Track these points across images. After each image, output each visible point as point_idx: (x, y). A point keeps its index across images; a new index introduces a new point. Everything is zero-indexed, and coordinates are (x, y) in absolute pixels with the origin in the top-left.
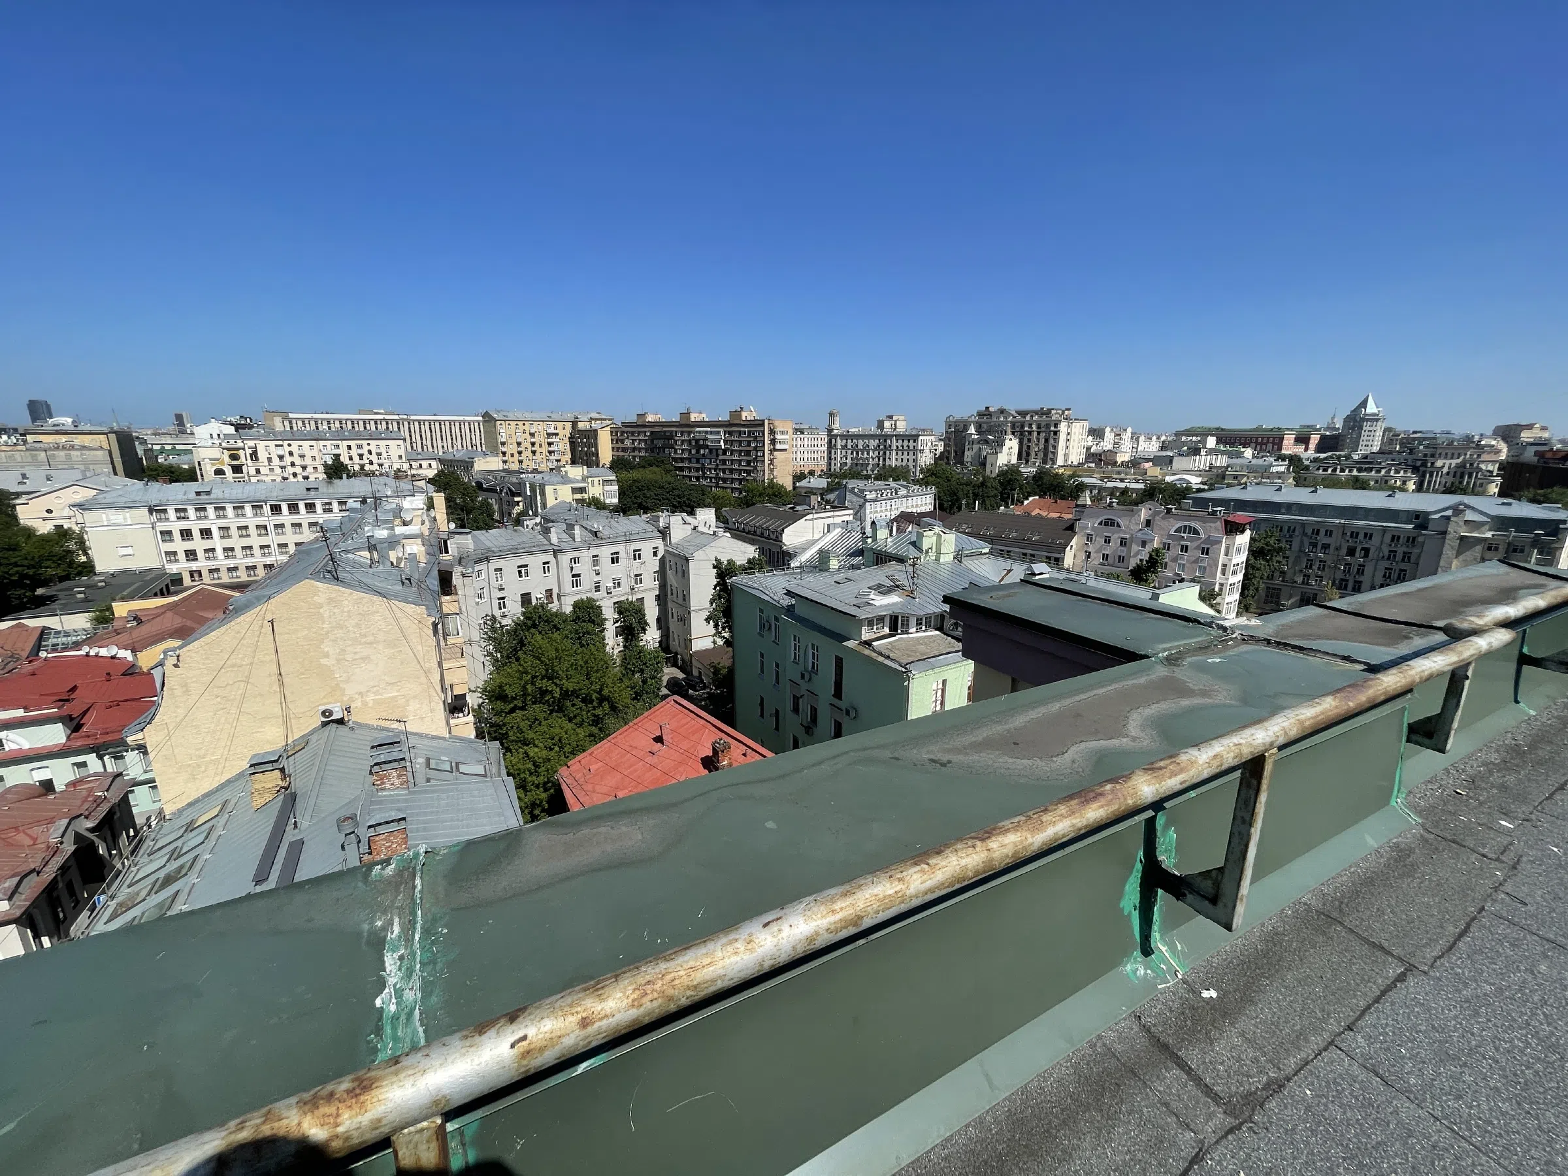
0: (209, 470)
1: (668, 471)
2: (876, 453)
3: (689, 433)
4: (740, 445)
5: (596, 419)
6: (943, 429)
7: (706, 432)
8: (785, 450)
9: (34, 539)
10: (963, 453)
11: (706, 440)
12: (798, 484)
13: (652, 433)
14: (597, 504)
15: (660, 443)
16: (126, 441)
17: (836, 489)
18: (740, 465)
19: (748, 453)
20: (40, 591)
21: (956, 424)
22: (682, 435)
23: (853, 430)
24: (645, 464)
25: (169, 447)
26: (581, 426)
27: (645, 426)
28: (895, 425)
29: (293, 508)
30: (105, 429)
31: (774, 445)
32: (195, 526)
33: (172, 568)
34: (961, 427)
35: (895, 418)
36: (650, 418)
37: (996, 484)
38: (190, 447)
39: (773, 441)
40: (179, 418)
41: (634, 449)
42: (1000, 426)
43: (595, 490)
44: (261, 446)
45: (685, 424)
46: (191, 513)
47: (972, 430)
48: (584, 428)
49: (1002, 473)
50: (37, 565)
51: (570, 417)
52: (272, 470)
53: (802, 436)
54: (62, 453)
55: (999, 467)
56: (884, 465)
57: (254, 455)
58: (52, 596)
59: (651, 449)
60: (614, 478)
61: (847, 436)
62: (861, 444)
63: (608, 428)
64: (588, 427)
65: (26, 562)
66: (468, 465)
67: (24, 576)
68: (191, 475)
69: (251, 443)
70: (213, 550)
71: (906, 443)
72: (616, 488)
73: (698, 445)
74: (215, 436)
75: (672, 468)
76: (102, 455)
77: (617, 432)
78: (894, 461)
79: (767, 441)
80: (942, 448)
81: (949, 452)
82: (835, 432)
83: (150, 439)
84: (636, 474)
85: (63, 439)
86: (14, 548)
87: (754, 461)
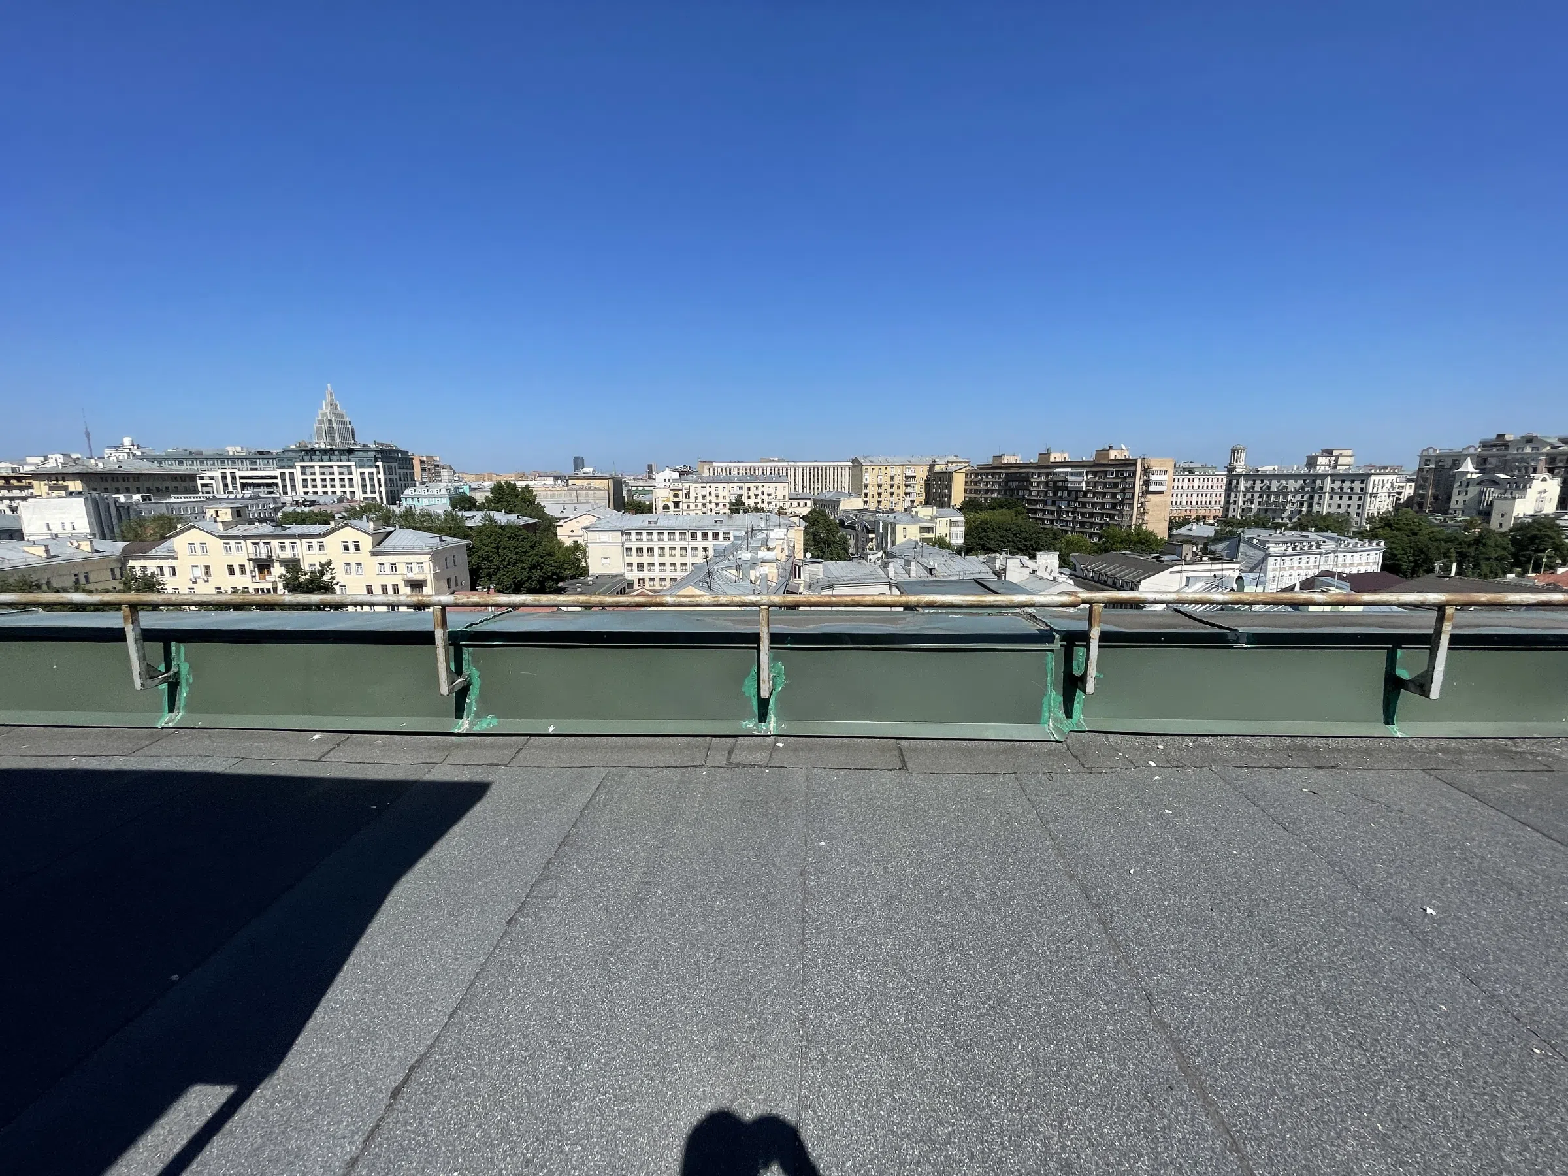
0: (660, 505)
1: (1018, 514)
2: (1298, 497)
3: (1047, 474)
4: (1105, 487)
5: (952, 462)
6: (1413, 466)
7: (1066, 473)
8: (1162, 492)
9: (563, 549)
10: (1449, 498)
11: (1065, 481)
12: (1175, 532)
13: (1007, 474)
14: (941, 543)
15: (1014, 484)
16: (617, 484)
17: (1225, 539)
18: (1103, 508)
19: (1114, 495)
20: (560, 584)
21: (1439, 459)
22: (1039, 476)
23: (1268, 469)
24: (997, 505)
25: (640, 489)
26: (937, 469)
27: (1000, 468)
28: (1336, 461)
29: (705, 535)
30: (608, 476)
31: (1148, 487)
32: (645, 546)
33: (629, 576)
34: (1448, 463)
35: (1335, 453)
36: (1006, 460)
37: (1506, 541)
38: (651, 488)
39: (1147, 483)
40: (650, 467)
41: (987, 491)
42: (1522, 460)
43: (942, 530)
44: (693, 487)
45: (1044, 465)
46: (644, 537)
47: (1468, 466)
48: (940, 471)
49: (1520, 527)
50: (561, 567)
51: (929, 460)
52: (697, 506)
53: (1191, 477)
54: (584, 492)
55: (1517, 518)
56: (1309, 512)
57: (687, 495)
58: (565, 588)
59: (1006, 489)
60: (962, 519)
61: (1253, 476)
62: (1275, 485)
63: (964, 470)
64: (944, 470)
65: (556, 564)
66: (835, 504)
67: (554, 574)
68: (649, 509)
69: (687, 486)
70: (653, 564)
71: (1348, 484)
72: (963, 528)
73: (1057, 487)
74: (667, 481)
75: (1025, 511)
76: (604, 494)
77: (971, 474)
78: (1326, 507)
79: (1138, 482)
80: (1412, 492)
81: (1422, 496)
82: (1238, 471)
83: (631, 483)
84: (984, 515)
85: (585, 482)
86: (551, 554)
87: (1120, 505)
